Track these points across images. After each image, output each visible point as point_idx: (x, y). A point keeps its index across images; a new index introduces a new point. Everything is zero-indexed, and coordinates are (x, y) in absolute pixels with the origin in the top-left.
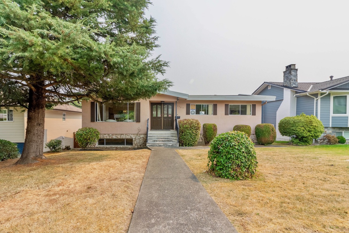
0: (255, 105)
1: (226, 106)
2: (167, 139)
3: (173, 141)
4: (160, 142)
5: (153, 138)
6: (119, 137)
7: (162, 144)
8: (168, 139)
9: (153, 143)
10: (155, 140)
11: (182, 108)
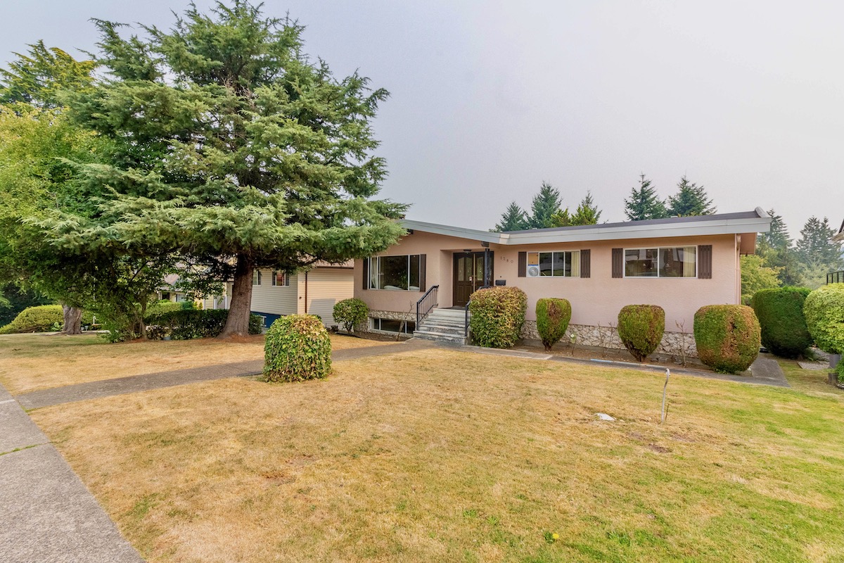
0: (709, 248)
1: (617, 254)
2: (450, 328)
3: (460, 332)
4: (437, 332)
5: (433, 323)
6: (396, 317)
7: (437, 337)
8: (456, 327)
9: (426, 332)
10: (430, 328)
11: (509, 261)
